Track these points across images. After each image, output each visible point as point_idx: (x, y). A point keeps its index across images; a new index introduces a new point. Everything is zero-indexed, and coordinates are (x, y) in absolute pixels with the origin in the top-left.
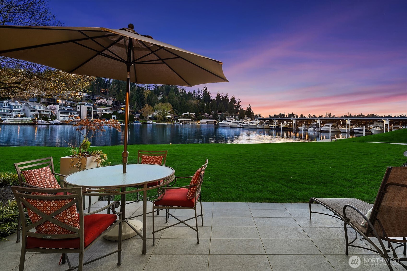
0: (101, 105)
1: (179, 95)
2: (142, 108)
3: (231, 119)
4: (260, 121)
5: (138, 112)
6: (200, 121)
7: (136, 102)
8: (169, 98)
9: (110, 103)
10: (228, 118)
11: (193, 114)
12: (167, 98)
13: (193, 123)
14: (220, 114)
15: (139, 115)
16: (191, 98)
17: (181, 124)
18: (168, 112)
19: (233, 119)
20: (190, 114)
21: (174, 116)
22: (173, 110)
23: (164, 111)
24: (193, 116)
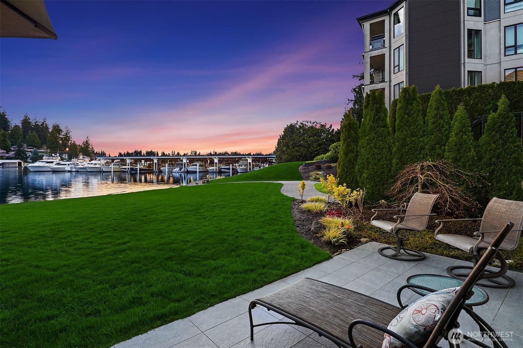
3: (54, 158)
4: (105, 161)
14: (32, 150)
19: (58, 159)
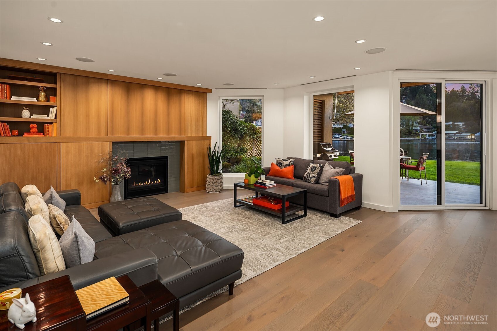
1: (434, 97)
11: (461, 124)
13: (460, 138)
16: (459, 100)
18: (414, 123)
20: (455, 123)
21: (426, 128)
23: (409, 121)
24: (461, 127)
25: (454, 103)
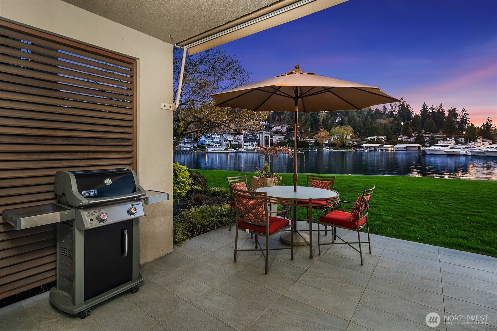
0: (277, 132)
1: (362, 114)
2: (317, 133)
3: (449, 142)
5: (312, 138)
6: (394, 147)
7: (310, 127)
8: (349, 119)
9: (285, 130)
10: (442, 142)
11: (383, 137)
12: (346, 119)
13: (383, 149)
14: (429, 135)
15: (314, 141)
16: (380, 117)
17: (366, 151)
18: (348, 137)
19: (453, 143)
20: (379, 137)
21: (356, 142)
22: (354, 134)
23: (343, 135)
24: (383, 140)
25: (378, 119)
